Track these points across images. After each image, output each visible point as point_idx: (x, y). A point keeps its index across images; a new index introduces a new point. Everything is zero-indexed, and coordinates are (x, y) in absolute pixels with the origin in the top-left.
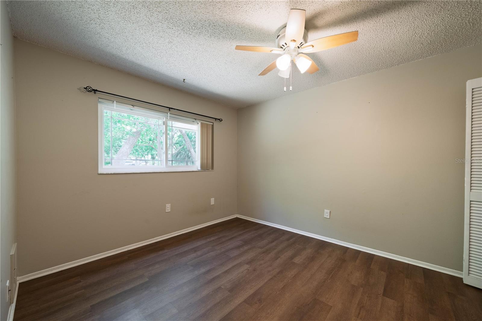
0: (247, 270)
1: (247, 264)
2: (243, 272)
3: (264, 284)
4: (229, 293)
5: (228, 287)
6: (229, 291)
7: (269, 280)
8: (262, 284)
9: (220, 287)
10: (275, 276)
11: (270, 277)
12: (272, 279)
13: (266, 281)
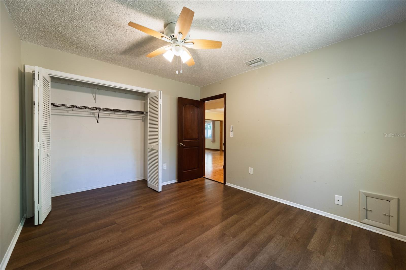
0: (208, 256)
1: (207, 267)
2: (213, 253)
3: (195, 238)
4: (225, 232)
5: (227, 238)
6: (225, 234)
7: (189, 242)
8: (197, 239)
9: (234, 238)
10: (181, 246)
11: (186, 245)
12: (186, 243)
13: (192, 241)
